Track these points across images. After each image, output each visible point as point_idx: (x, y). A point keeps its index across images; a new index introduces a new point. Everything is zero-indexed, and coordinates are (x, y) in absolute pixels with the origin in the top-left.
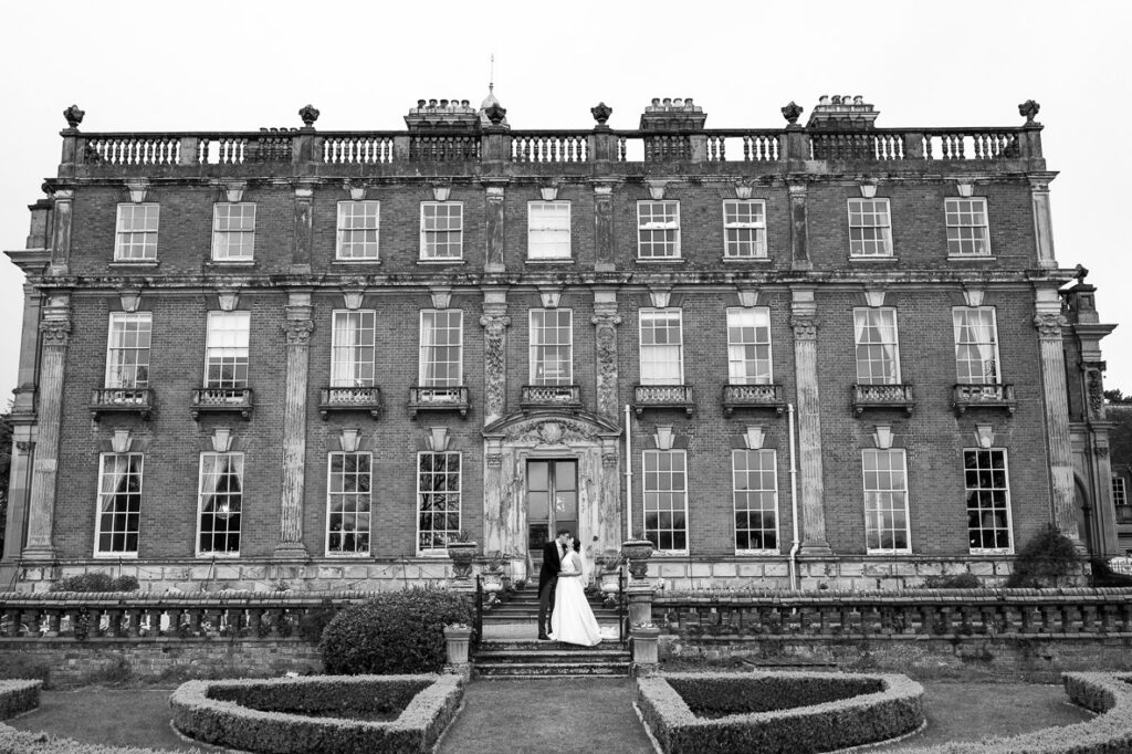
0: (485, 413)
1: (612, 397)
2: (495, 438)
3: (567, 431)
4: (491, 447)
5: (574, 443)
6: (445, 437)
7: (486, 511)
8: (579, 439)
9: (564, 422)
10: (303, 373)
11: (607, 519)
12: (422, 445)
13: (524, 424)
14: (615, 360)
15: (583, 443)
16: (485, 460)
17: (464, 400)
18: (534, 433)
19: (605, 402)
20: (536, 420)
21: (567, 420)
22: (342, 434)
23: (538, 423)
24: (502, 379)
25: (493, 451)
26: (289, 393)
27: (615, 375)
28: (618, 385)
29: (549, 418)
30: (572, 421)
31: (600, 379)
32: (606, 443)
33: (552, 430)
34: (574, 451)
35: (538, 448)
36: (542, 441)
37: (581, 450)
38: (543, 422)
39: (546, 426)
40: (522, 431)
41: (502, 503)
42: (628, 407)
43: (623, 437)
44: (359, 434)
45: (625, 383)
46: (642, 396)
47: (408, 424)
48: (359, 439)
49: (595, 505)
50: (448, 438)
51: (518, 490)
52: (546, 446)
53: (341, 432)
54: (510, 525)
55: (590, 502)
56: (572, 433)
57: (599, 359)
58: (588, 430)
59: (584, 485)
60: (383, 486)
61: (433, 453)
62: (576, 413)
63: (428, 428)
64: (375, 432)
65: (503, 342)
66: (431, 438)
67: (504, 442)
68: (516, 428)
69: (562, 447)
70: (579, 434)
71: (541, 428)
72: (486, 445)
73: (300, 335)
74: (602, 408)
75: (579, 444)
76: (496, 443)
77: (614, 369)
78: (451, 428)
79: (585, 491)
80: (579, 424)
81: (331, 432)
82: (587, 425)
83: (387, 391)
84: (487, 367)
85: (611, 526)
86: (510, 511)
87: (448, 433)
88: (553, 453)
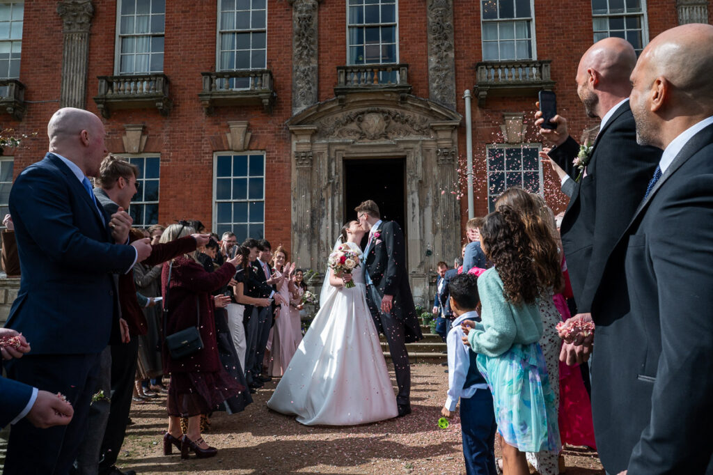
0: (293, 104)
1: (449, 81)
2: (304, 132)
3: (393, 123)
4: (300, 144)
5: (401, 138)
6: (246, 134)
7: (294, 220)
8: (407, 133)
9: (389, 113)
10: (81, 64)
11: (444, 230)
12: (219, 145)
13: (340, 116)
14: (451, 37)
15: (413, 137)
16: (293, 160)
17: (266, 86)
18: (353, 126)
19: (438, 87)
20: (354, 111)
21: (392, 110)
22: (125, 134)
23: (357, 114)
24: (314, 63)
25: (303, 148)
26: (65, 88)
27: (452, 55)
28: (456, 66)
29: (370, 108)
30: (399, 111)
31: (433, 60)
32: (441, 135)
33: (374, 122)
34: (402, 146)
35: (357, 144)
36: (363, 135)
37: (411, 145)
38: (363, 113)
39: (367, 117)
40: (338, 123)
41: (313, 211)
42: (467, 92)
43: (461, 129)
44: (144, 132)
45: (463, 64)
46: (485, 75)
47: (202, 119)
48: (145, 138)
49: (428, 212)
50: (249, 134)
51: (333, 195)
52: (367, 142)
53: (124, 131)
54: (323, 238)
55: (422, 209)
56: (399, 125)
57: (431, 37)
58: (418, 120)
59: (414, 188)
60: (171, 193)
61: (232, 154)
62: (404, 100)
63: (224, 124)
64: (164, 131)
65: (315, 21)
66: (228, 135)
67: (316, 138)
68: (329, 123)
69: (387, 142)
70: (407, 126)
71: (360, 121)
72: (294, 142)
73: (78, 20)
74: (436, 93)
75: (406, 138)
76: (306, 139)
77: (449, 48)
78: (252, 123)
79: (416, 195)
80: (407, 114)
81: (113, 132)
82: (417, 115)
83: (178, 82)
84: (296, 51)
85: (449, 237)
86: (324, 221)
87: (249, 129)
88: (375, 150)
